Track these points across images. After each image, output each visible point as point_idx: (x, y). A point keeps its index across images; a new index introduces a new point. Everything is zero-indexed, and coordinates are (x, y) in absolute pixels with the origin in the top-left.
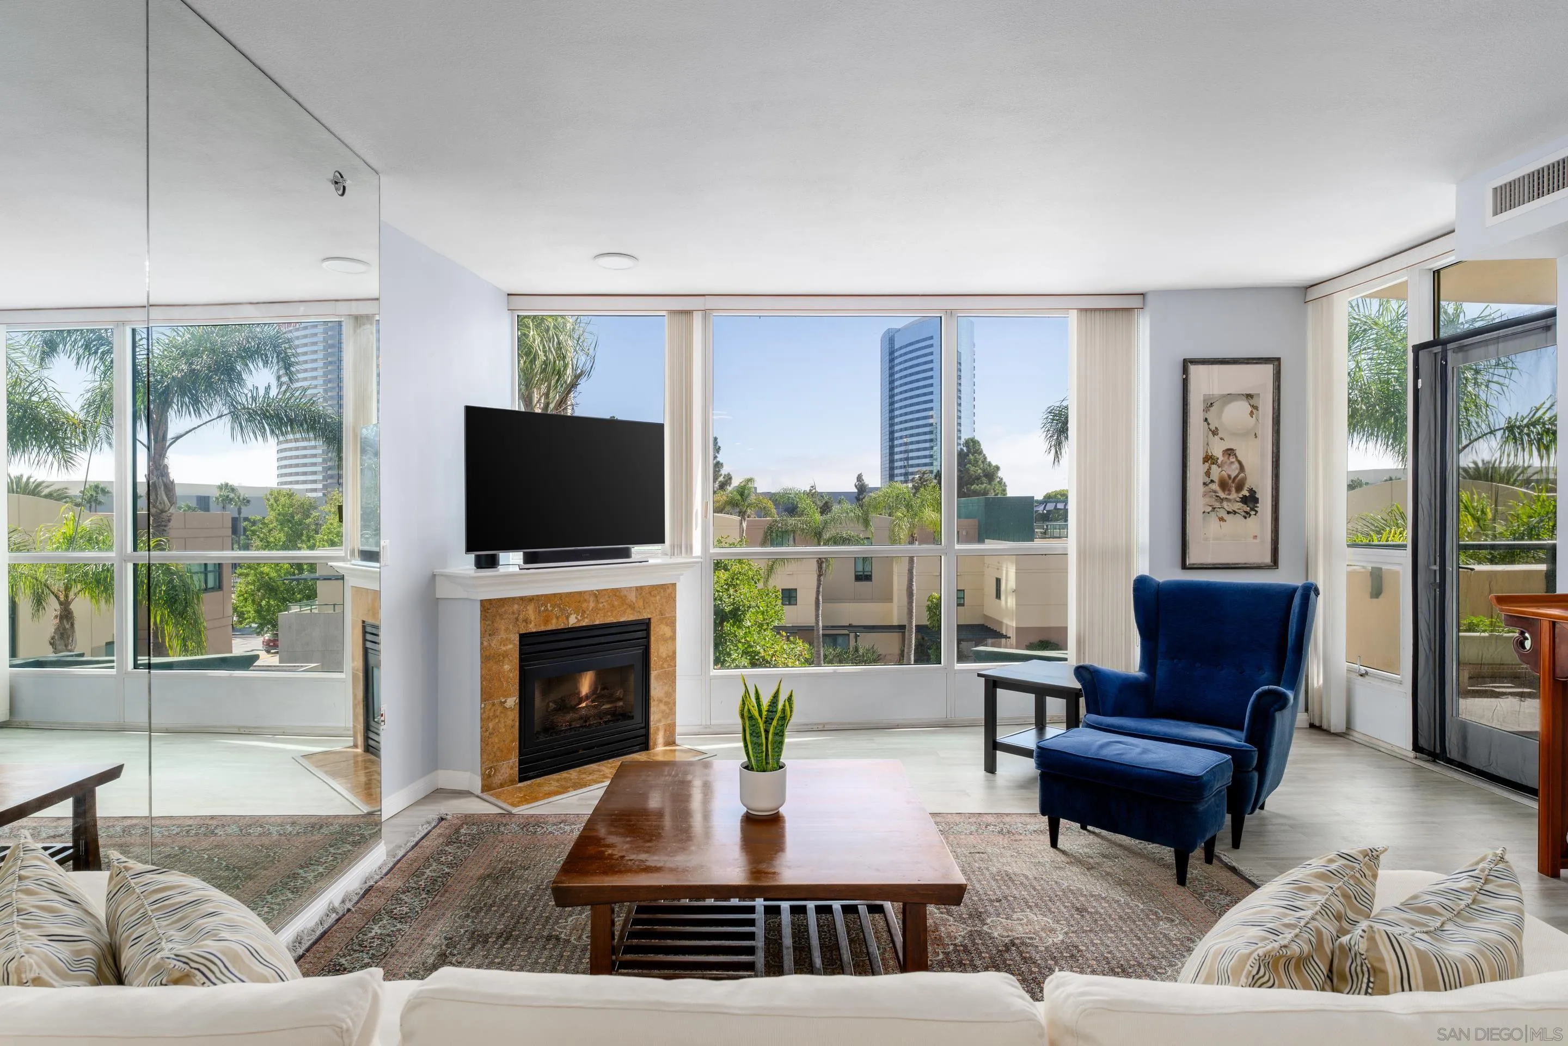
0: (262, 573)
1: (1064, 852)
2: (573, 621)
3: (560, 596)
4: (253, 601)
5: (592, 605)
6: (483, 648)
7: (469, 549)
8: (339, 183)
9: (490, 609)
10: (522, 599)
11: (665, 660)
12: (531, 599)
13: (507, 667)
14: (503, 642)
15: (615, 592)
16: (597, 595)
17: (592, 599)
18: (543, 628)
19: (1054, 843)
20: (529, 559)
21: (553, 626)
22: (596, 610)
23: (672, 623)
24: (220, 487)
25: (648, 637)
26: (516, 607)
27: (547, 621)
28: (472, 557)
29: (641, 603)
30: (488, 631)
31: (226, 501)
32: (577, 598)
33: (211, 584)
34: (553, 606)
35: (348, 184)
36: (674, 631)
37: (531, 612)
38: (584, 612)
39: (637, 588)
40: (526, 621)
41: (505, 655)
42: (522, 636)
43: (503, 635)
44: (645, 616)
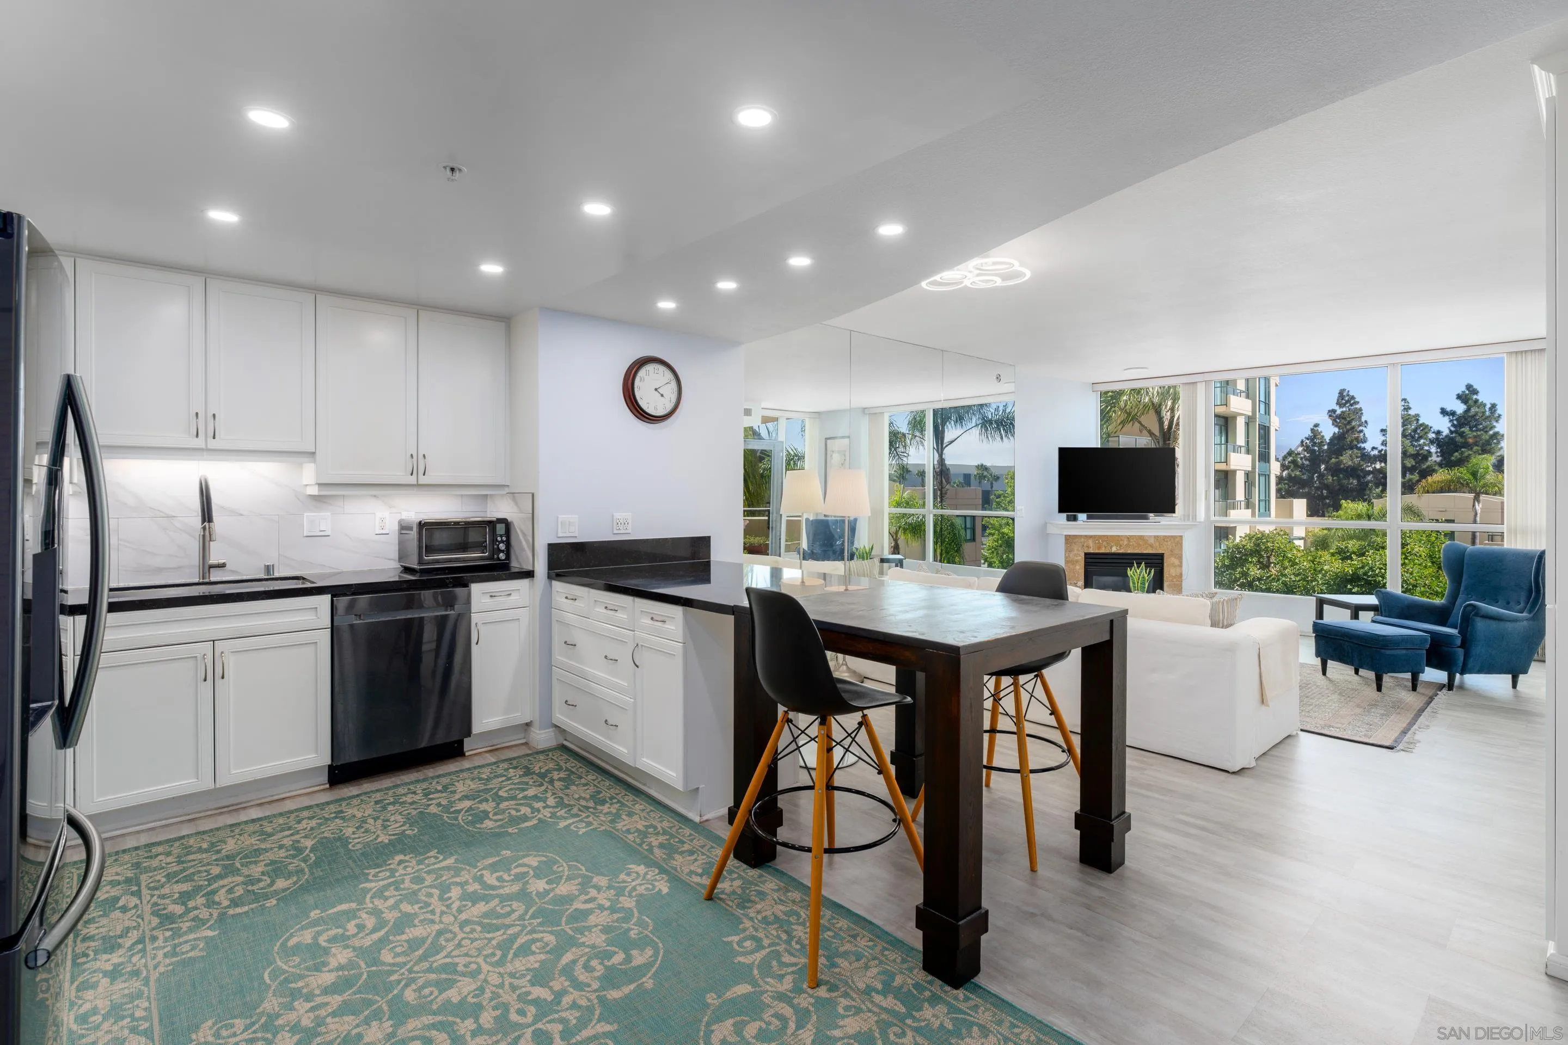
0: (1003, 533)
1: (1330, 680)
2: (1114, 550)
3: (1107, 536)
4: (997, 553)
5: (1126, 543)
6: (1066, 558)
7: (1061, 510)
8: (998, 378)
9: (1069, 539)
10: (1086, 536)
11: (1175, 577)
12: (1091, 537)
13: (1078, 567)
14: (1076, 555)
15: (1141, 537)
16: (1129, 538)
17: (1126, 540)
18: (1097, 551)
19: (1324, 673)
20: (1089, 518)
21: (1103, 551)
22: (1128, 545)
23: (1180, 558)
24: (977, 467)
25: (1162, 564)
26: (1083, 540)
27: (1099, 548)
28: (1064, 515)
29: (1157, 544)
30: (1068, 550)
31: (981, 477)
32: (1117, 539)
33: (968, 537)
34: (1103, 541)
35: (1002, 378)
36: (1181, 563)
37: (1090, 542)
38: (1121, 546)
39: (1155, 536)
40: (1088, 547)
41: (1077, 561)
42: (1086, 554)
43: (1076, 552)
44: (1160, 552)
